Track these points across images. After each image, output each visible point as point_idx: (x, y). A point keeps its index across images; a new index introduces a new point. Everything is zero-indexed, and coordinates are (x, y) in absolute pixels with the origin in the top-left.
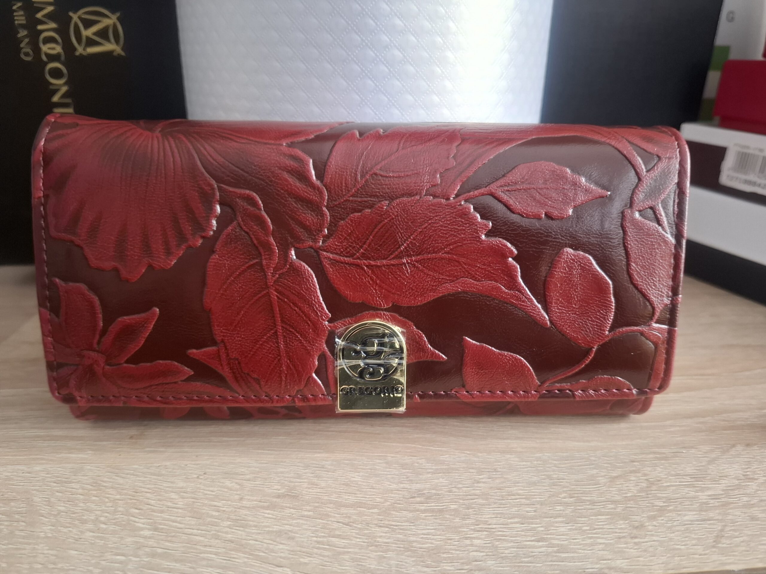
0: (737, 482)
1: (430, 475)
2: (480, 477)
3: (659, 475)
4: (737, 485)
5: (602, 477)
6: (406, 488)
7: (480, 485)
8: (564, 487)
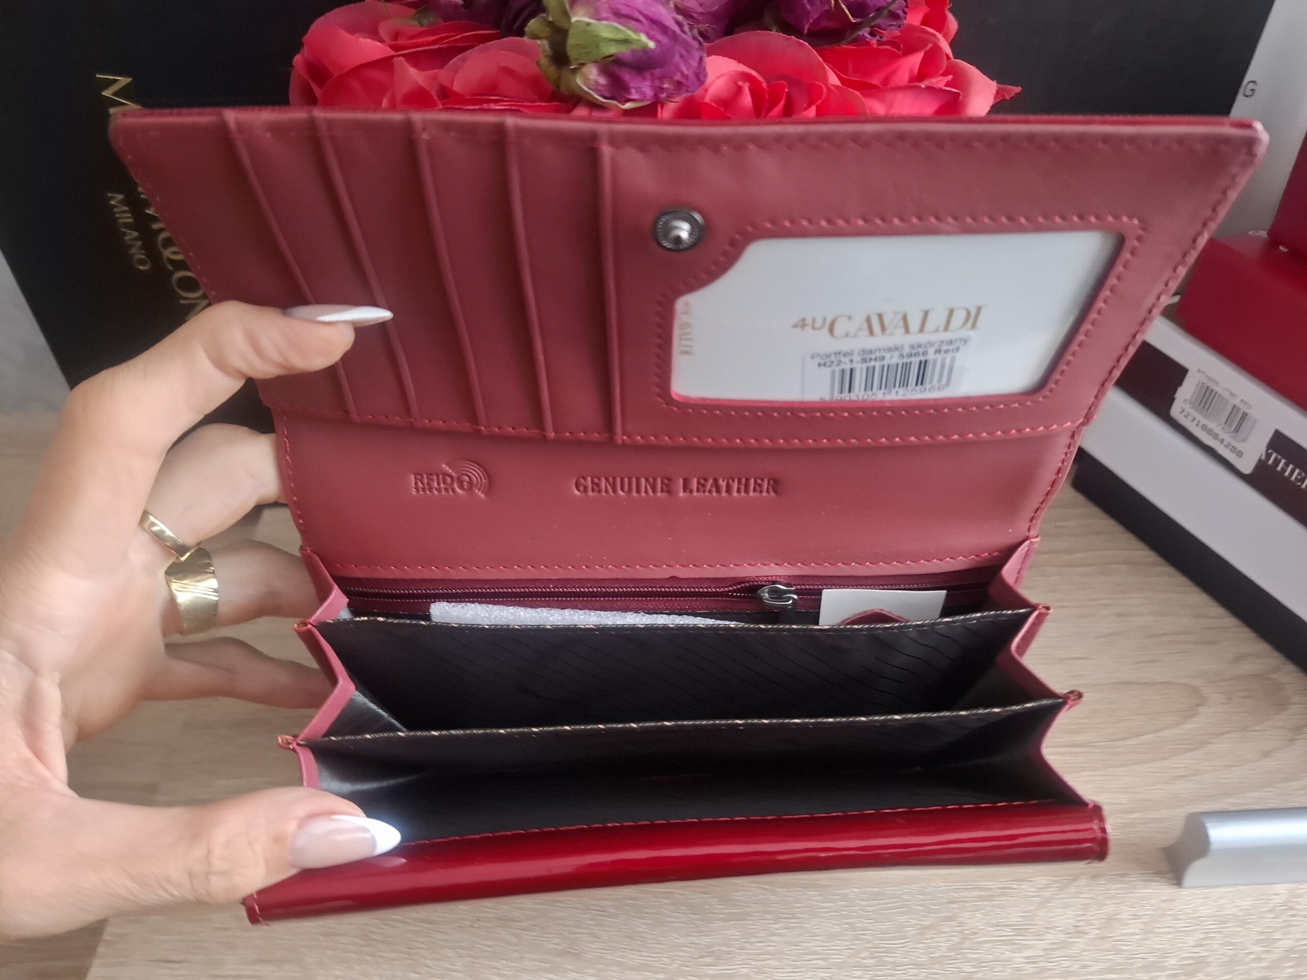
0: (1063, 937)
1: (721, 924)
2: (776, 926)
3: (977, 924)
4: (1064, 942)
5: (912, 926)
6: (695, 944)
7: (775, 938)
8: (867, 943)
